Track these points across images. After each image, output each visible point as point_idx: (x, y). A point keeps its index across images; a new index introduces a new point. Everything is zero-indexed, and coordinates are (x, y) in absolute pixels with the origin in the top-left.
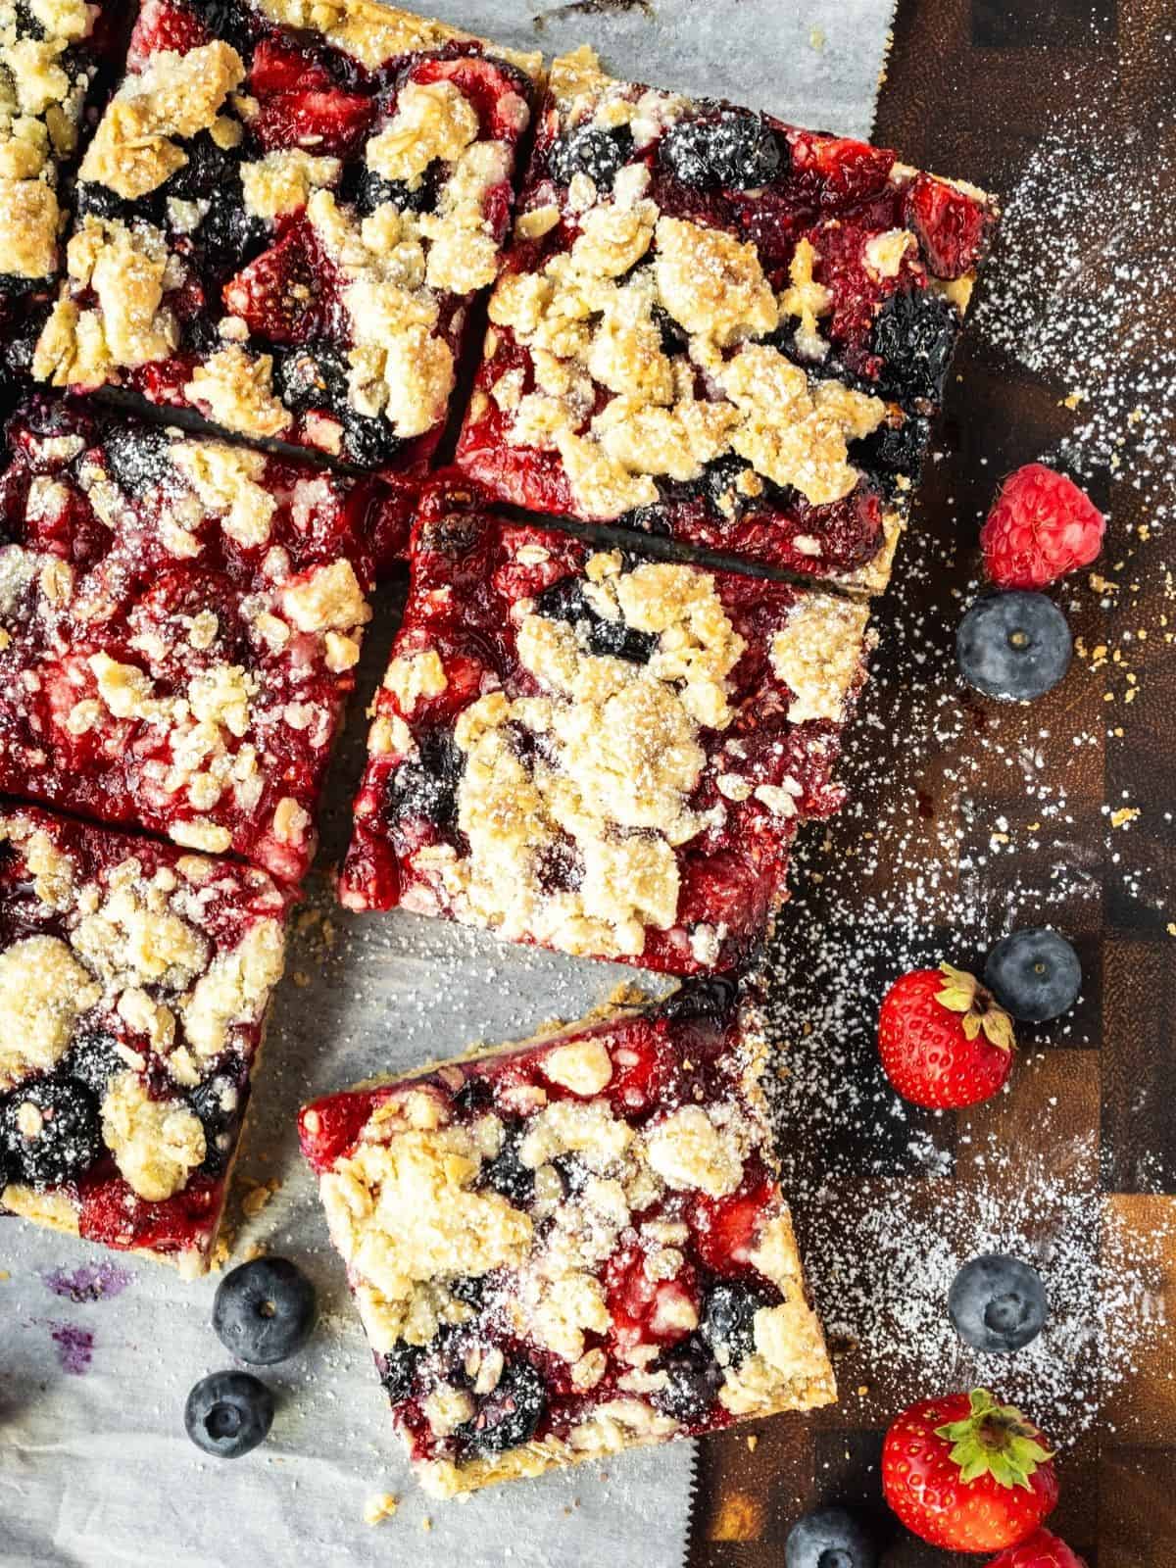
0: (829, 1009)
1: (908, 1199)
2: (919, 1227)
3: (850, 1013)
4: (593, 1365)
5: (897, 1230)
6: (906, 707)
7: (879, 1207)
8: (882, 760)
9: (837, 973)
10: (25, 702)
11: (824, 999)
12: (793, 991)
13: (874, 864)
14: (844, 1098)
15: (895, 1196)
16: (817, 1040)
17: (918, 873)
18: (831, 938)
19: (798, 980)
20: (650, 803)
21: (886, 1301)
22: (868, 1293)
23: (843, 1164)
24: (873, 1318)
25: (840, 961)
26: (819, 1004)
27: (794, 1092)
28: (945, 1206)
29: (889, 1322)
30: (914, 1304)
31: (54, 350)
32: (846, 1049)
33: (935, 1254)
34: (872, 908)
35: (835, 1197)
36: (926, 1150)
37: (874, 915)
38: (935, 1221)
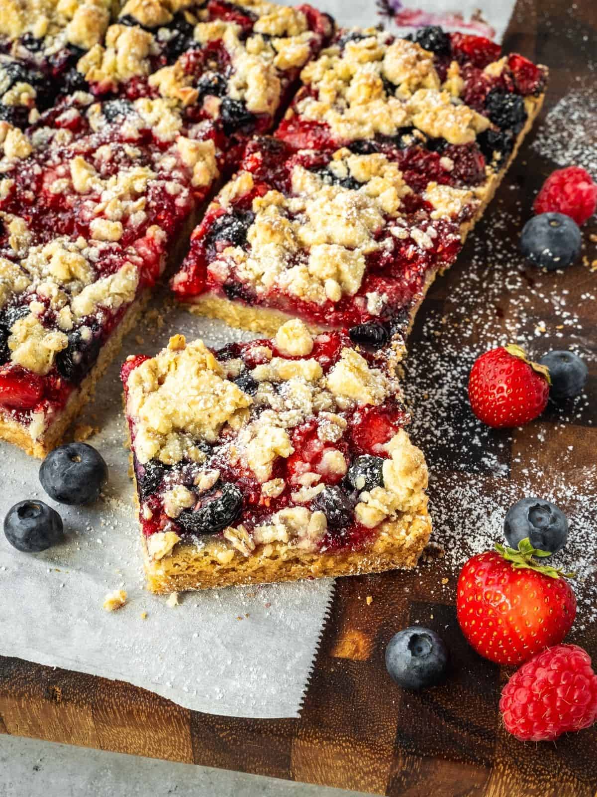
0: (439, 391)
1: (481, 485)
2: (486, 499)
3: (450, 394)
4: (277, 486)
5: (473, 499)
6: (491, 272)
7: (463, 487)
8: (477, 292)
9: (445, 375)
11: (437, 386)
12: (419, 380)
13: (470, 332)
14: (445, 433)
15: (473, 482)
16: (431, 403)
17: (494, 339)
18: (442, 360)
19: (422, 376)
20: (354, 225)
21: (464, 535)
22: (452, 529)
23: (442, 463)
24: (455, 543)
25: (447, 371)
26: (433, 388)
27: (415, 425)
28: (503, 491)
29: (464, 546)
30: (481, 538)
32: (448, 409)
33: (495, 514)
34: (467, 350)
35: (436, 479)
36: (493, 462)
37: (468, 353)
38: (496, 497)
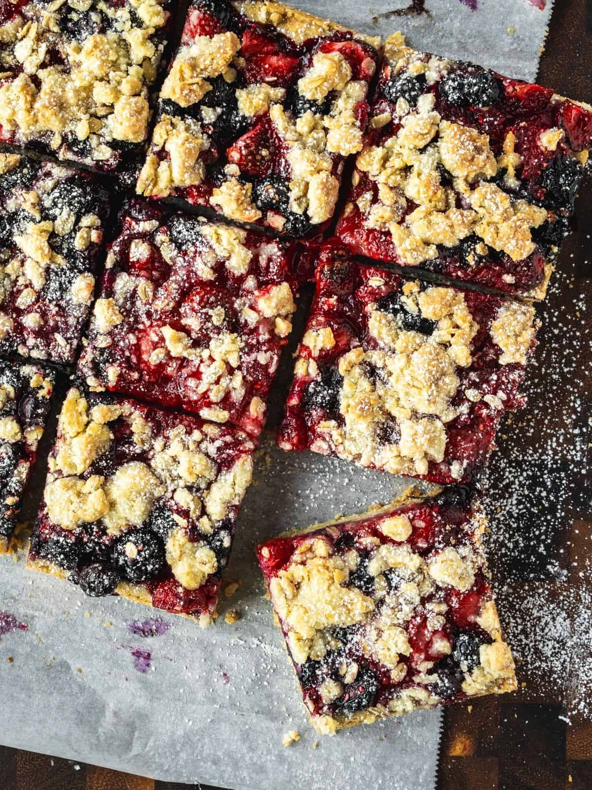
0: (510, 500)
1: (547, 592)
2: (552, 606)
3: (519, 502)
4: (401, 671)
5: (541, 607)
6: (549, 355)
7: (533, 596)
8: (536, 381)
9: (513, 483)
10: (129, 349)
11: (507, 496)
12: (492, 491)
13: (532, 431)
14: (516, 543)
15: (541, 591)
16: (503, 515)
17: (553, 435)
18: (511, 466)
19: (494, 486)
20: (434, 403)
21: (535, 641)
22: (527, 638)
23: (515, 575)
24: (529, 649)
25: (515, 477)
26: (504, 498)
27: (492, 540)
28: (564, 596)
29: (537, 651)
30: (549, 643)
31: (147, 179)
32: (517, 520)
33: (559, 619)
34: (531, 452)
35: (511, 591)
36: (556, 569)
37: (531, 455)
38: (559, 603)
